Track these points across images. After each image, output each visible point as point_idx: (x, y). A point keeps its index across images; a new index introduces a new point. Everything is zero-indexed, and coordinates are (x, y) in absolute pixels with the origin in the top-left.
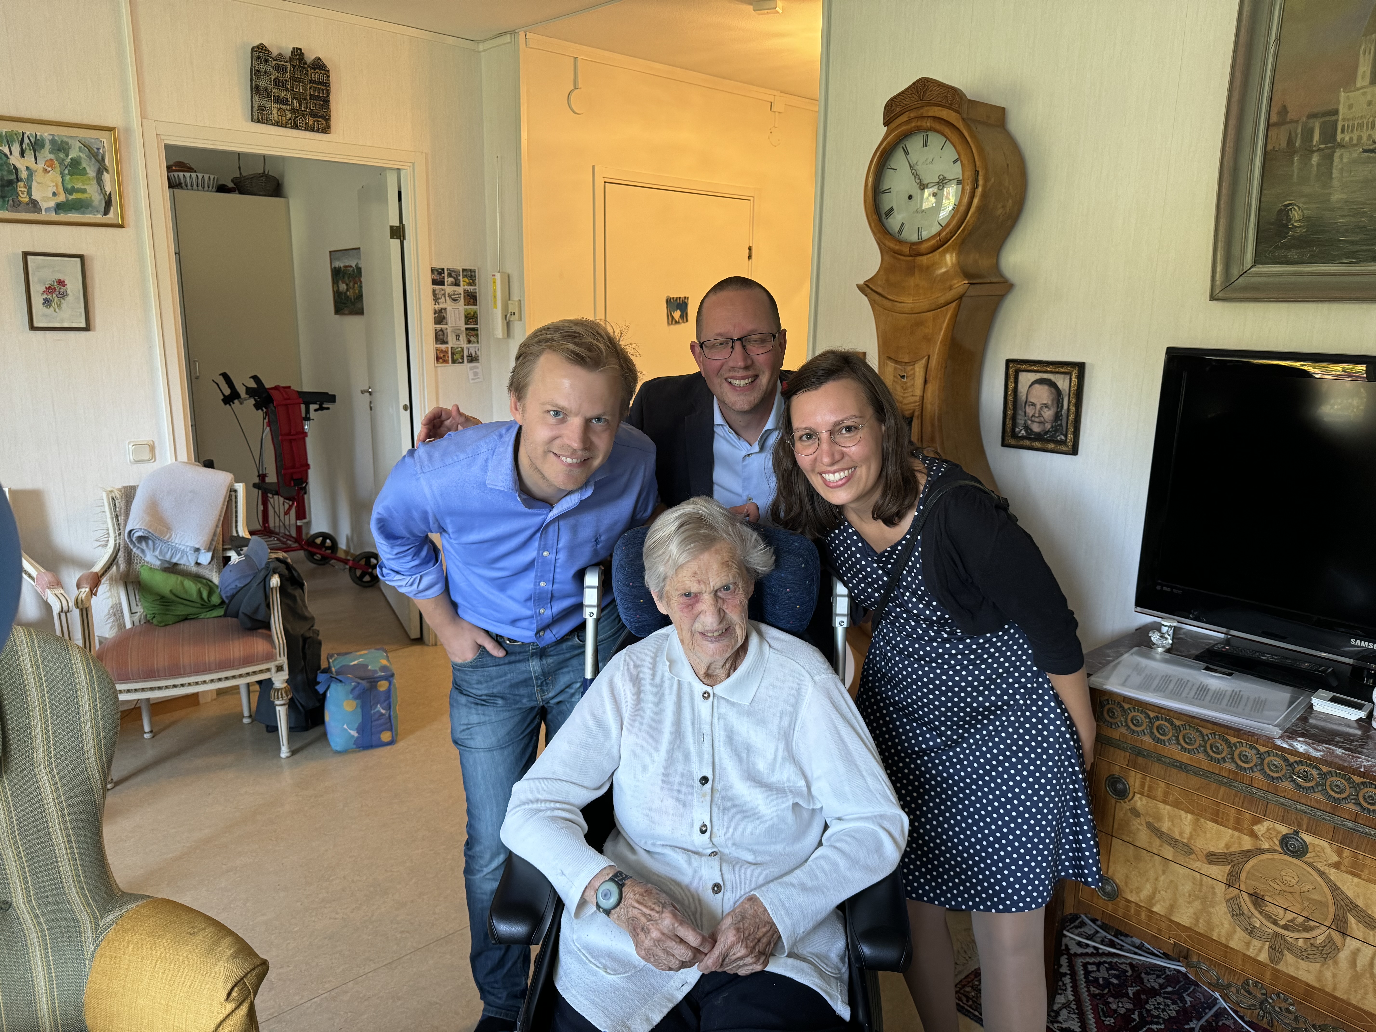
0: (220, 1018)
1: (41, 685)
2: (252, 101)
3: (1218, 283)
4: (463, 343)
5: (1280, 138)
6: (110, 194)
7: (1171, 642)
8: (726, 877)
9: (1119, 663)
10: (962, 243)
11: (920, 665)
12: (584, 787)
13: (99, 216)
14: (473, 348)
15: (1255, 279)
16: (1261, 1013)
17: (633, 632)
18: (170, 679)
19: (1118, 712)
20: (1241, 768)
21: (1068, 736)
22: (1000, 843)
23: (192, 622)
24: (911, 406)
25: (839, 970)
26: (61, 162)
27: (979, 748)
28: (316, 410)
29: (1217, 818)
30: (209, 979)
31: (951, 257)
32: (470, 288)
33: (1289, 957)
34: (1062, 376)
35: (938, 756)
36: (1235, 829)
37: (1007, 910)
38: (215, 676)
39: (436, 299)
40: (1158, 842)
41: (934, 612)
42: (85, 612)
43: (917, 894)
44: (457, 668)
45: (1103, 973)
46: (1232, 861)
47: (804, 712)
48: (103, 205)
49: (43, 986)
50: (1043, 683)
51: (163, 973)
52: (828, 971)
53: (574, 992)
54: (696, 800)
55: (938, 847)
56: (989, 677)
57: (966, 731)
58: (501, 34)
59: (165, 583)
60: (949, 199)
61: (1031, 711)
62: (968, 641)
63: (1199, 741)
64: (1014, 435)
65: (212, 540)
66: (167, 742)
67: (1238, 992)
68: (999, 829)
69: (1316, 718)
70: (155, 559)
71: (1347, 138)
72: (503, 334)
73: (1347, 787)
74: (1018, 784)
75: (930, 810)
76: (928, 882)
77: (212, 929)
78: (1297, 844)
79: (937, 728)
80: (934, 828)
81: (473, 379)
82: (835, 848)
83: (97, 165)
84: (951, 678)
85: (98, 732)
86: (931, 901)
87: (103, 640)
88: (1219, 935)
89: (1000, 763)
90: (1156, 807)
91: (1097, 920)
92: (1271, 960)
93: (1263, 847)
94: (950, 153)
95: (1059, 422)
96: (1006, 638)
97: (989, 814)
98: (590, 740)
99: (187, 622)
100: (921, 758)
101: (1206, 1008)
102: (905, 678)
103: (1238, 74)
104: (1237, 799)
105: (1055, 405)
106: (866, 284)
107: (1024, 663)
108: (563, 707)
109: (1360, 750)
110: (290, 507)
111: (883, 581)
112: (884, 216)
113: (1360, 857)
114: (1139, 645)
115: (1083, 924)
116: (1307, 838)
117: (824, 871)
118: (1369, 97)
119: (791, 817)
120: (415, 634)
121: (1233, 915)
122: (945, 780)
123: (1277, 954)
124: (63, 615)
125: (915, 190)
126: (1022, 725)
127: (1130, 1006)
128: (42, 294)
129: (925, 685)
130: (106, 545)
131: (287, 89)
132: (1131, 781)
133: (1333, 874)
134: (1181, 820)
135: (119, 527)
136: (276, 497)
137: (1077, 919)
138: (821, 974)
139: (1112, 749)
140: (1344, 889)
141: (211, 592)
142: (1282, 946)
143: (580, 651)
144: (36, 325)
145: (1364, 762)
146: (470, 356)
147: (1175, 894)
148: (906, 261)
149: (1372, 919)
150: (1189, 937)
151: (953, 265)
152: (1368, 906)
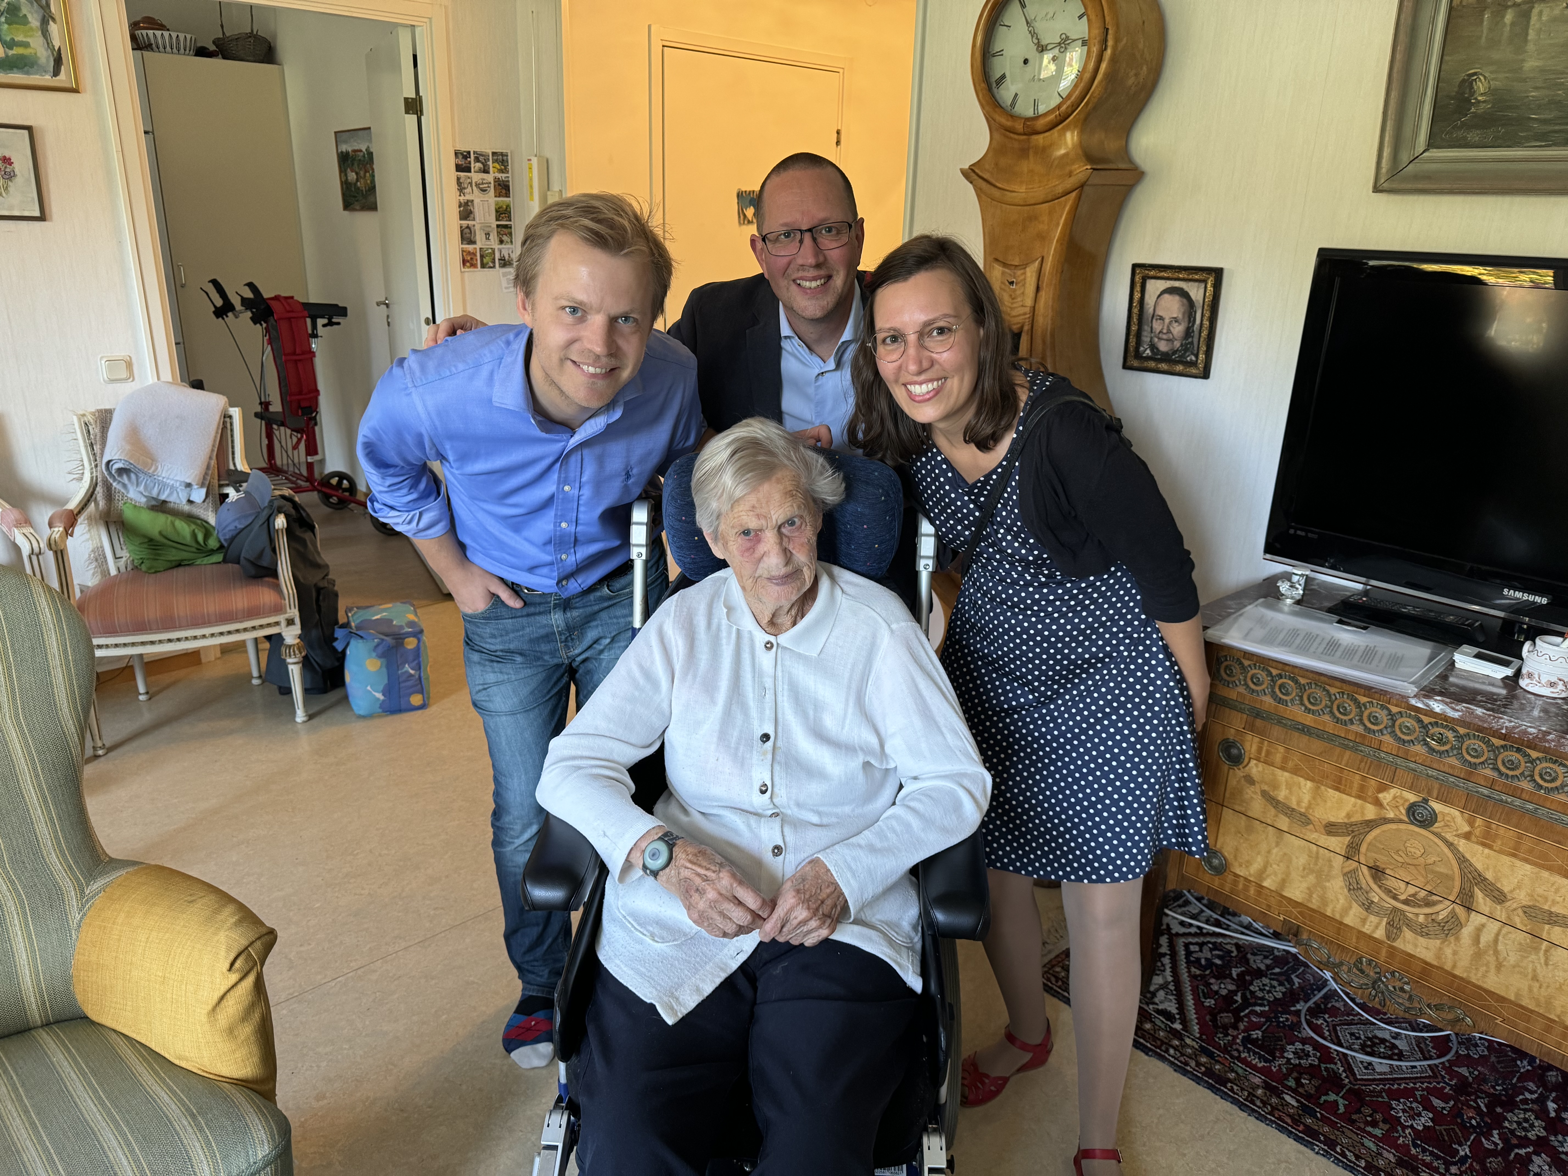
0: (223, 990)
3: (1384, 170)
4: (494, 243)
6: (59, 49)
7: (1301, 592)
8: (787, 839)
9: (1241, 615)
10: (1086, 119)
11: (1013, 613)
12: (631, 745)
13: (48, 77)
14: (505, 249)
15: (1426, 167)
16: (1373, 992)
18: (163, 632)
19: (1236, 669)
20: (1369, 730)
21: (1176, 692)
22: (1095, 808)
23: (187, 568)
24: (1020, 319)
25: (911, 939)
27: (1075, 705)
28: (324, 326)
29: (1339, 786)
30: (209, 949)
31: (1072, 136)
32: (502, 176)
33: (1408, 934)
34: (1196, 284)
35: (1029, 714)
36: (1359, 797)
37: (1101, 880)
39: (461, 189)
40: (1273, 811)
41: (1030, 551)
42: (60, 555)
43: (1002, 863)
44: (468, 620)
45: (1206, 953)
46: (1353, 831)
47: (878, 664)
48: (52, 63)
49: (25, 957)
50: (1151, 633)
51: (158, 943)
52: (899, 939)
53: (618, 962)
54: (755, 758)
55: (1026, 812)
56: (1090, 626)
57: (1063, 686)
59: (153, 524)
60: (1072, 65)
61: (1136, 664)
62: (1069, 585)
63: (1325, 701)
64: (1138, 356)
65: (206, 474)
66: (166, 704)
67: (1349, 970)
68: (1095, 792)
69: (1457, 676)
70: (140, 495)
73: (1486, 751)
74: (1117, 744)
75: (1019, 773)
76: (1014, 850)
77: (212, 897)
78: (1425, 812)
79: (1030, 683)
80: (1022, 792)
81: (506, 287)
82: (909, 807)
83: (41, 12)
84: (1047, 627)
85: (70, 680)
86: (1017, 870)
87: (83, 588)
88: (1333, 911)
89: (1099, 721)
90: (1273, 774)
91: (1203, 898)
92: (1388, 938)
93: (1388, 816)
95: (1190, 340)
96: (1112, 581)
97: (1084, 777)
98: (637, 693)
99: (181, 569)
100: (1010, 716)
101: (1315, 990)
102: (996, 628)
104: (1363, 764)
105: (1186, 320)
106: (972, 168)
107: (1130, 611)
108: (590, 666)
109: (1503, 710)
110: (299, 440)
111: (974, 516)
112: (994, 85)
113: (1494, 826)
114: (1265, 596)
115: (1187, 903)
116: (1437, 806)
117: (894, 831)
119: (861, 777)
121: (1350, 890)
122: (1036, 740)
123: (1395, 931)
124: (34, 558)
125: (1032, 54)
126: (1125, 679)
127: (1233, 987)
129: (1018, 635)
130: (81, 479)
132: (1247, 746)
133: (1462, 845)
134: (1300, 788)
135: (95, 457)
136: (282, 428)
137: (1181, 896)
138: (891, 942)
139: (1227, 710)
140: (1473, 861)
141: (207, 535)
142: (1401, 922)
145: (1506, 722)
146: (502, 259)
147: (1288, 867)
148: (1019, 141)
149: (1501, 892)
150: (1300, 913)
151: (1074, 147)
152: (1498, 879)
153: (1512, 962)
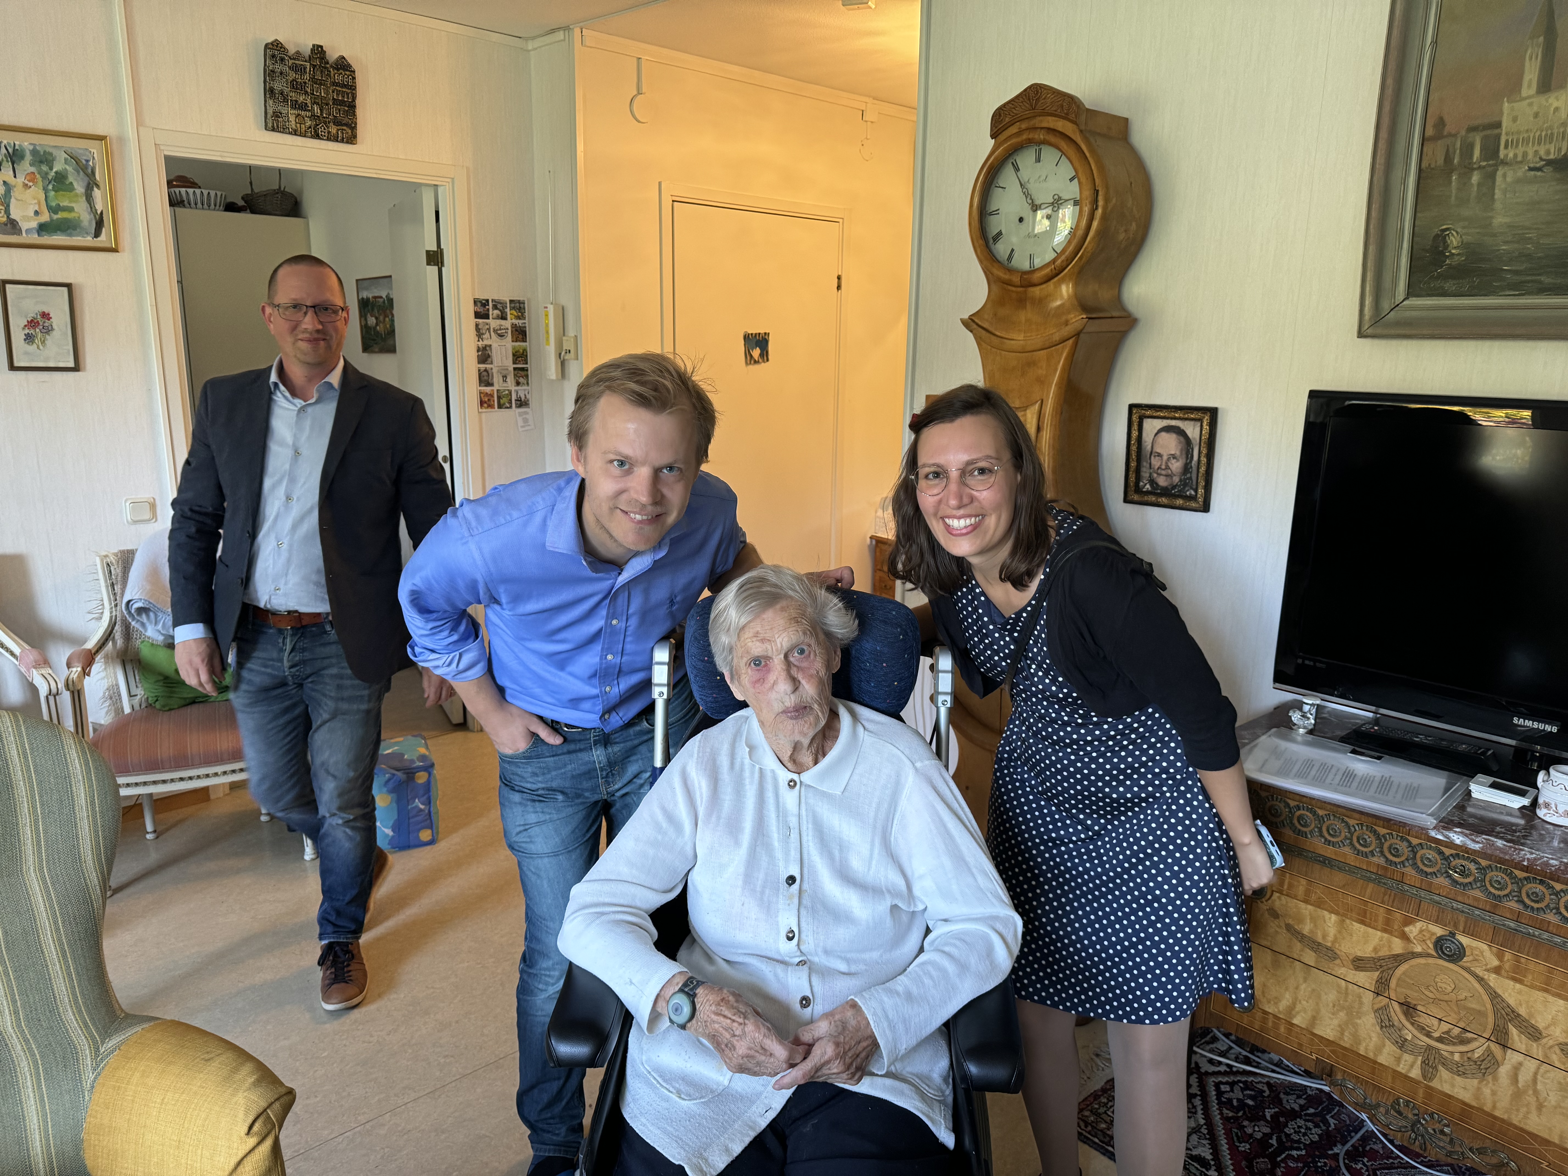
0: (241, 1154)
1: (30, 777)
2: (265, 106)
3: (1367, 317)
4: (511, 384)
5: (1436, 155)
6: (102, 213)
7: (1313, 722)
8: (815, 989)
9: (1255, 746)
10: (1080, 272)
12: (653, 890)
13: (89, 238)
14: (522, 391)
15: (1408, 314)
16: (1413, 1136)
17: (709, 713)
18: (176, 771)
20: (1391, 863)
21: (1217, 834)
23: (201, 705)
25: (943, 1092)
26: (44, 176)
29: (1364, 919)
30: (227, 1111)
31: (1068, 287)
32: (519, 322)
33: (1444, 1073)
34: (1192, 423)
36: (1384, 931)
37: (1140, 1021)
38: (228, 767)
39: (479, 334)
40: (1298, 946)
41: (1060, 689)
42: (77, 695)
44: (504, 759)
45: (1237, 1094)
46: (1381, 966)
47: (903, 803)
48: (94, 226)
49: (35, 1121)
51: (174, 1105)
52: (931, 1093)
53: (644, 1120)
54: (782, 902)
58: (553, 31)
60: (1064, 222)
62: (1105, 726)
63: (1345, 833)
64: (1138, 490)
66: (174, 843)
67: (1387, 1112)
68: (1136, 933)
69: (1474, 806)
70: (158, 634)
71: (1511, 155)
72: (557, 376)
73: (1509, 883)
74: (1159, 885)
77: (230, 1054)
78: (1453, 946)
81: (522, 427)
82: (939, 952)
83: (86, 179)
85: (96, 831)
87: (97, 727)
88: (1366, 1049)
90: (1296, 907)
91: (1231, 1034)
92: (1424, 1077)
93: (1416, 950)
94: (1066, 169)
95: (1188, 475)
96: (1149, 723)
98: (660, 837)
99: (195, 706)
101: (1352, 1131)
103: (1390, 81)
104: (1387, 897)
105: (1184, 456)
106: (971, 318)
108: (628, 799)
109: (1522, 841)
112: (991, 241)
113: (1523, 960)
114: (1277, 726)
115: (1215, 1039)
116: (1464, 940)
118: (1535, 109)
119: (888, 921)
120: (457, 718)
121: (1382, 1027)
123: (1431, 1070)
124: (51, 699)
125: (1026, 212)
127: (1267, 1130)
128: (23, 329)
130: (101, 618)
131: (306, 93)
133: (1493, 979)
134: (1325, 921)
135: (115, 597)
137: (1209, 1033)
138: (923, 1096)
140: (1505, 996)
142: (1437, 1061)
143: (650, 736)
144: (16, 364)
145: (1527, 854)
146: (519, 400)
147: (1317, 1004)
148: (1017, 292)
149: (1536, 1029)
150: (1333, 1052)
151: (1069, 297)
152: (1531, 1015)
153: (1553, 1103)
